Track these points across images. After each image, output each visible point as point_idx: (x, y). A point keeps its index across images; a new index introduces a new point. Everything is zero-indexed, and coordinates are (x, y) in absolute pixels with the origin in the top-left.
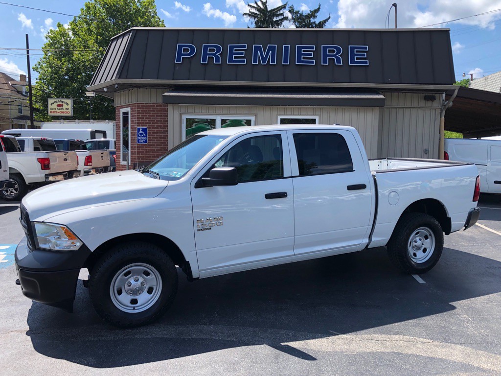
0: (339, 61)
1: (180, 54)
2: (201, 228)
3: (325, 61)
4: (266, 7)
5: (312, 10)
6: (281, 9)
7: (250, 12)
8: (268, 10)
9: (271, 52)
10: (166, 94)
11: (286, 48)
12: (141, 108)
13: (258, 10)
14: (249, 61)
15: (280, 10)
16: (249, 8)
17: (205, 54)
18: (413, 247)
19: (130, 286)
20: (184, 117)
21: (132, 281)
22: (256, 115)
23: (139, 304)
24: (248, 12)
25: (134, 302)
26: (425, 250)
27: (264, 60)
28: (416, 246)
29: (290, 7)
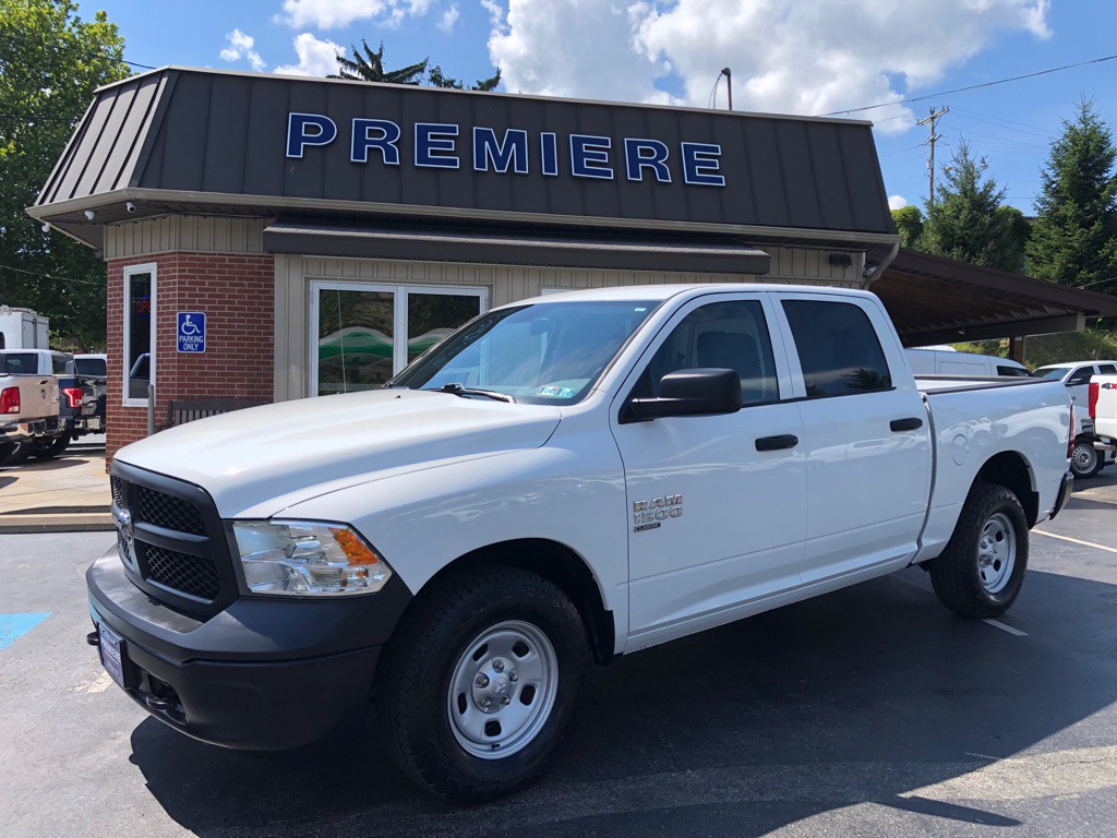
0: (663, 174)
1: (297, 139)
2: (641, 524)
3: (635, 173)
4: (379, 67)
5: (483, 80)
6: (414, 73)
7: (342, 73)
8: (384, 73)
9: (514, 145)
10: (269, 229)
11: (548, 139)
12: (186, 265)
13: (361, 71)
14: (466, 162)
15: (410, 75)
16: (341, 65)
17: (360, 142)
18: (980, 559)
19: (485, 685)
20: (316, 287)
21: (488, 670)
22: (491, 287)
23: (504, 733)
24: (338, 74)
25: (493, 728)
26: (997, 565)
27: (501, 162)
28: (984, 556)
29: (433, 71)
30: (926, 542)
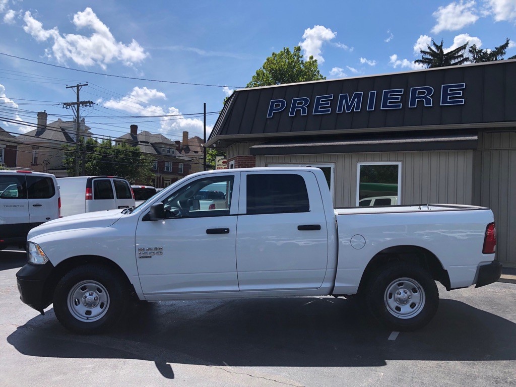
0: (428, 102)
1: (272, 109)
2: (142, 256)
3: (413, 104)
4: (442, 52)
6: (460, 50)
7: (423, 58)
8: (445, 53)
9: (356, 100)
10: (254, 147)
11: (373, 94)
12: (241, 161)
13: (432, 55)
14: (333, 111)
15: (458, 52)
16: (422, 54)
17: (294, 107)
18: (396, 300)
19: (86, 299)
21: (87, 294)
22: (335, 163)
23: (92, 315)
24: (421, 59)
25: (89, 313)
26: (413, 305)
27: (349, 107)
28: (399, 298)
29: (472, 47)
30: (336, 284)
